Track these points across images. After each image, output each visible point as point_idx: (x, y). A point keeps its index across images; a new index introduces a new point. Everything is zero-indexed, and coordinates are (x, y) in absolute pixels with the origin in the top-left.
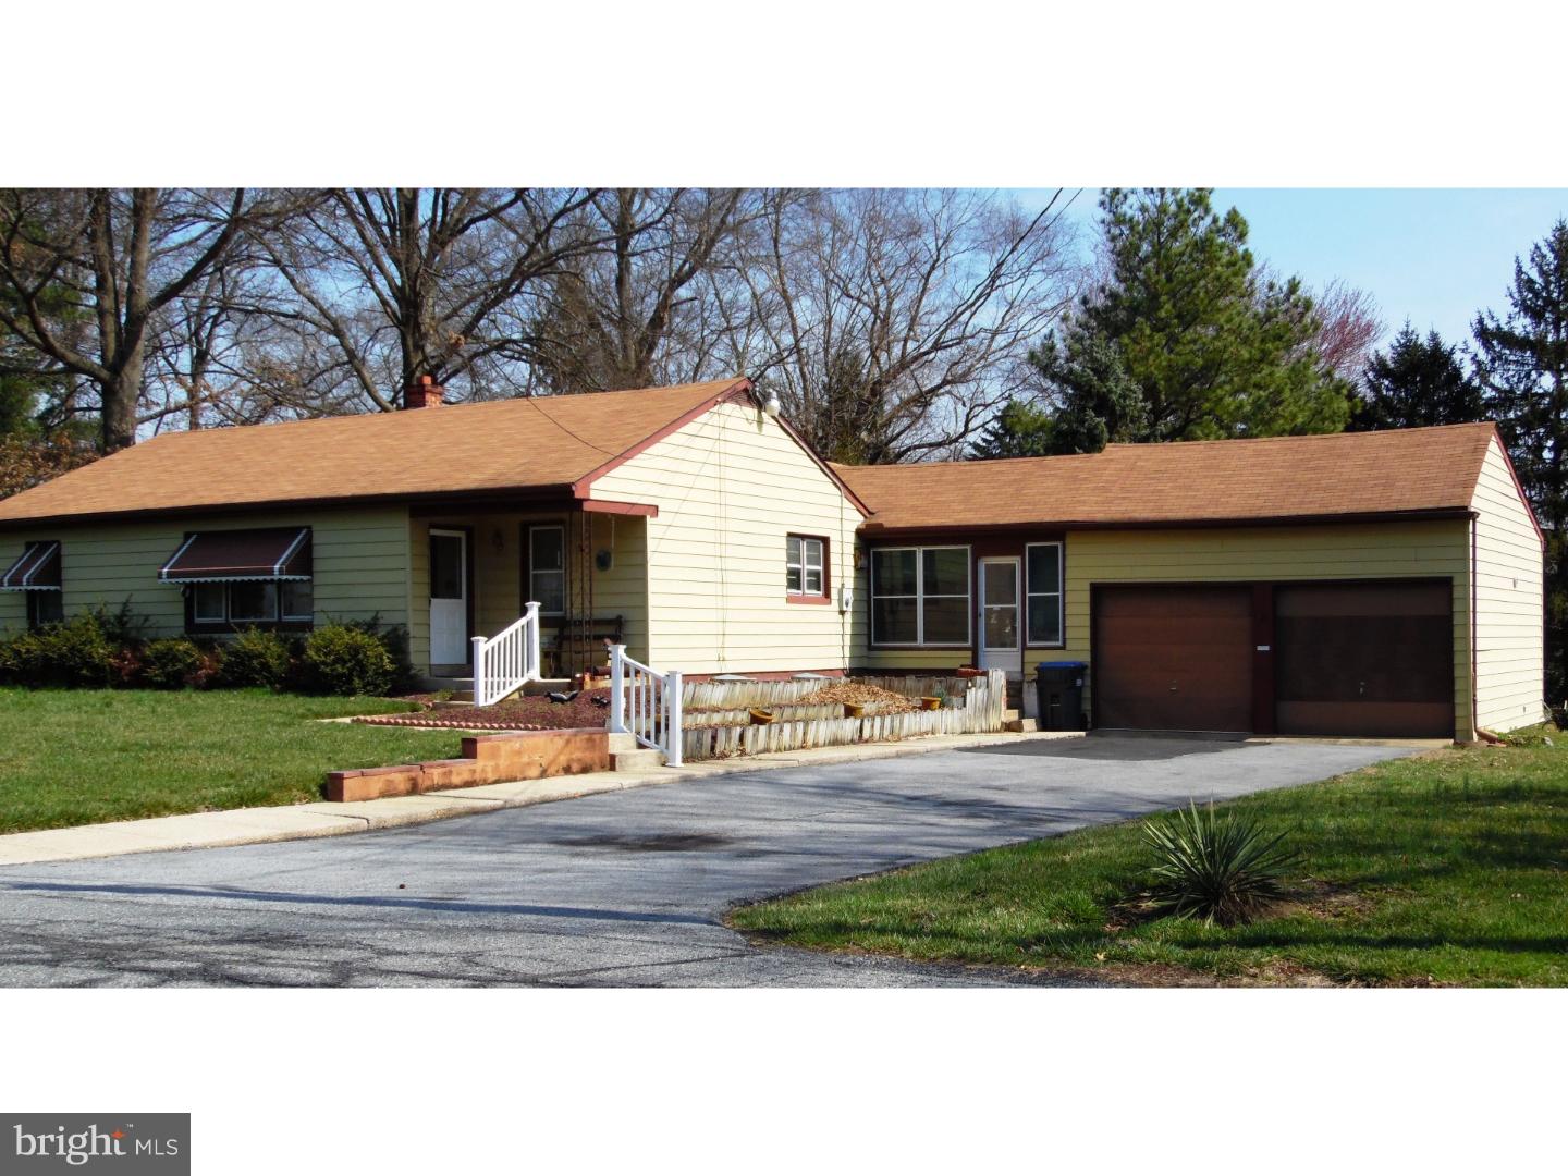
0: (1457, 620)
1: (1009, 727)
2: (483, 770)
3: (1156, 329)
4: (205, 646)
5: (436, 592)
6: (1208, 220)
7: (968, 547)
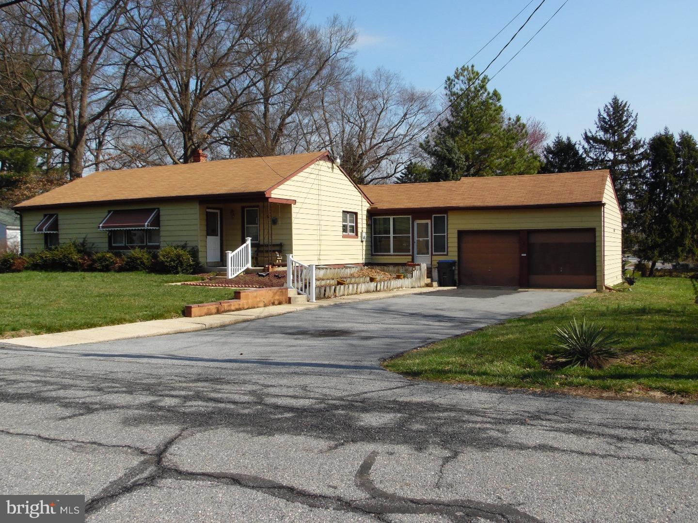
0: (597, 244)
1: (427, 285)
2: (243, 304)
3: (468, 135)
4: (118, 255)
5: (208, 234)
6: (486, 94)
7: (410, 217)
